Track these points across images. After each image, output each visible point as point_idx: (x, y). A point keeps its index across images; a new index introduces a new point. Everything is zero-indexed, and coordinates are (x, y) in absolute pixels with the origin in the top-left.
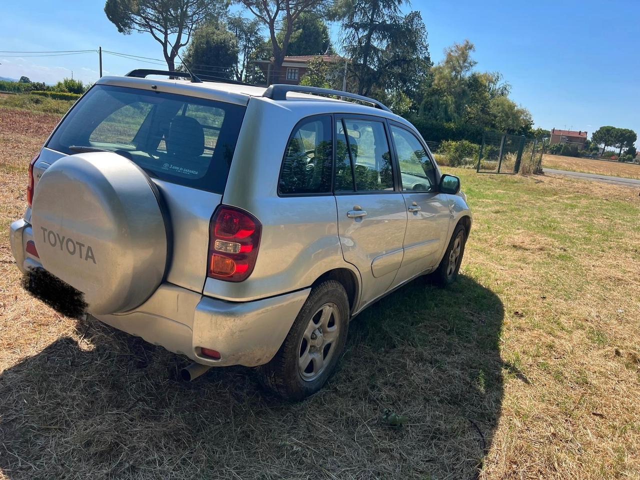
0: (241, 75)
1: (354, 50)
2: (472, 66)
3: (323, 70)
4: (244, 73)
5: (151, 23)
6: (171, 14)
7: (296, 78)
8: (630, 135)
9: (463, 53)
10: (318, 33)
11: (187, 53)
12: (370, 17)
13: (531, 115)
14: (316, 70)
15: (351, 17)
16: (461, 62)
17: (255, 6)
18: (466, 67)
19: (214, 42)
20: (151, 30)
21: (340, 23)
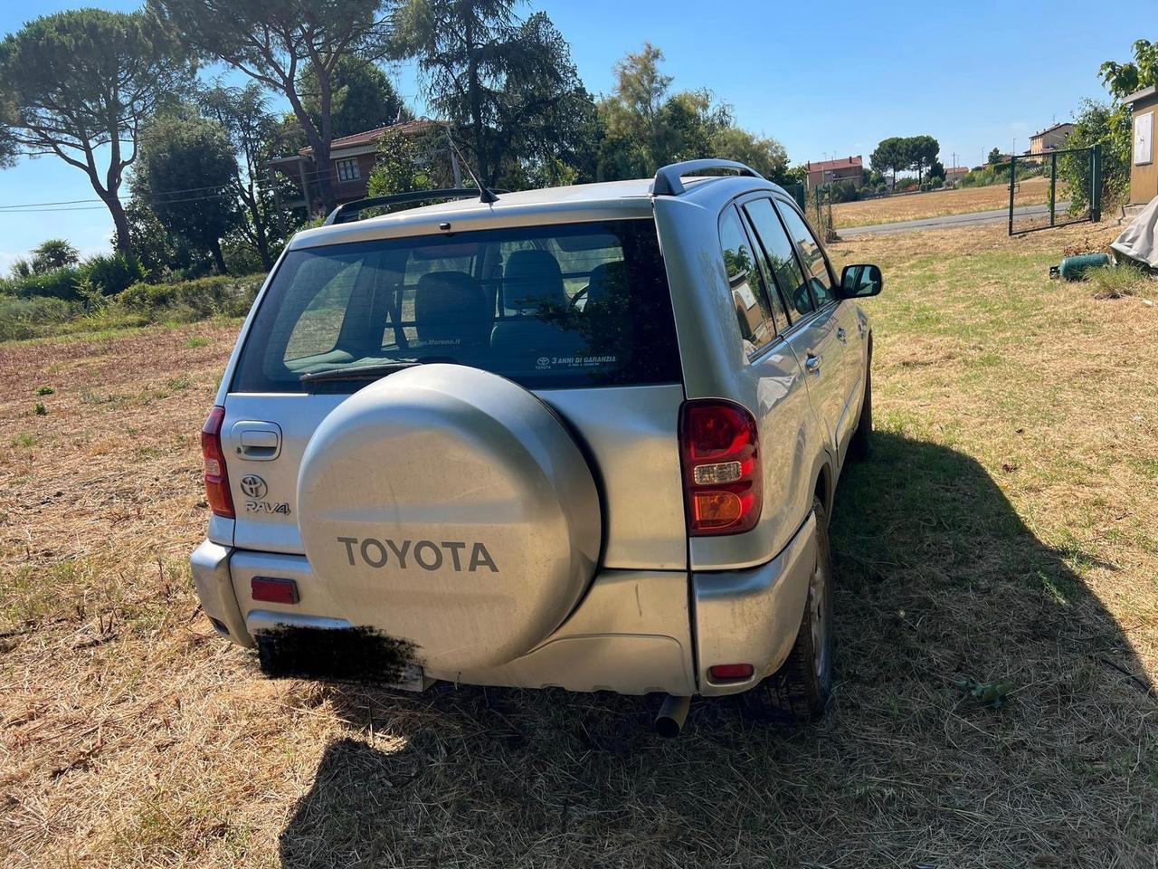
0: (251, 194)
1: (452, 103)
2: (665, 86)
3: (407, 149)
4: (256, 189)
5: (51, 135)
6: (89, 111)
7: (356, 176)
8: (927, 145)
9: (646, 67)
10: (371, 86)
11: (134, 176)
12: (464, 38)
13: (782, 148)
14: (395, 154)
15: (431, 46)
16: (646, 82)
17: (247, 61)
18: (656, 90)
19: (185, 145)
20: (56, 148)
21: (415, 60)
